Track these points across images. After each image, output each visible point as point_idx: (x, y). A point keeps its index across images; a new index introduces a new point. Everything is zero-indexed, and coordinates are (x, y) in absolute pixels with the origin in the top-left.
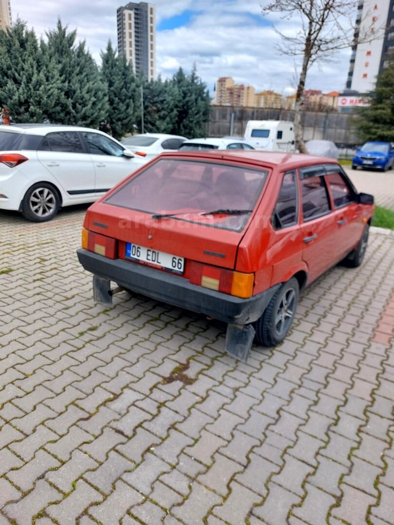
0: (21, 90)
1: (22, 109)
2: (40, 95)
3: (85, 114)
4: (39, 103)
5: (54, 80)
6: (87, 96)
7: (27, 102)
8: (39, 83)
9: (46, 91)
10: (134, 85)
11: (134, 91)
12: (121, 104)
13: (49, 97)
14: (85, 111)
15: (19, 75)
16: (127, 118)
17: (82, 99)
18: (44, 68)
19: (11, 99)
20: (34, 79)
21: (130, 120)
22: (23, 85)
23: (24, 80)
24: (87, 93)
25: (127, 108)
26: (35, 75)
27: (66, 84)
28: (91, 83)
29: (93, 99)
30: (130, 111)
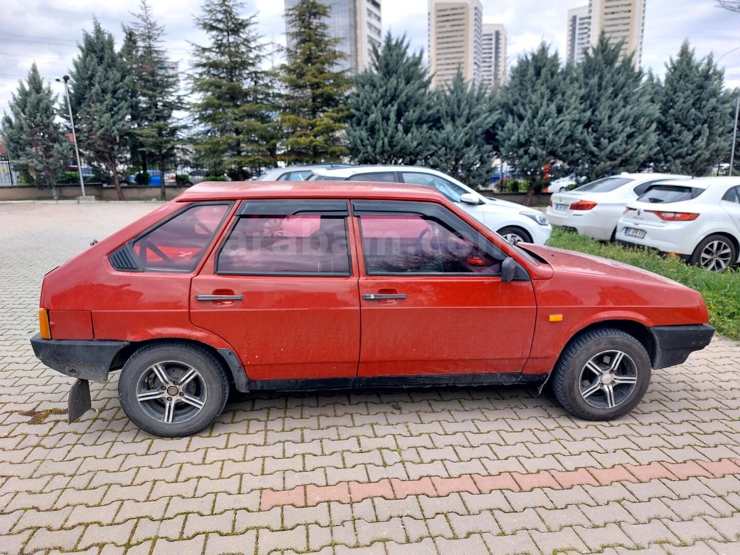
0: (522, 129)
1: (521, 151)
2: (544, 132)
3: (612, 151)
4: (543, 142)
5: (569, 110)
6: (618, 127)
7: (528, 142)
8: (546, 117)
9: (554, 125)
10: (713, 101)
11: (714, 109)
12: (685, 133)
13: (556, 133)
14: (613, 147)
15: (525, 109)
16: (693, 152)
17: (610, 131)
18: (559, 96)
19: (509, 139)
20: (541, 113)
21: (699, 156)
22: (526, 121)
23: (529, 114)
24: (620, 122)
25: (695, 138)
26: (543, 108)
27: (588, 113)
28: (629, 107)
29: (629, 130)
30: (701, 142)
